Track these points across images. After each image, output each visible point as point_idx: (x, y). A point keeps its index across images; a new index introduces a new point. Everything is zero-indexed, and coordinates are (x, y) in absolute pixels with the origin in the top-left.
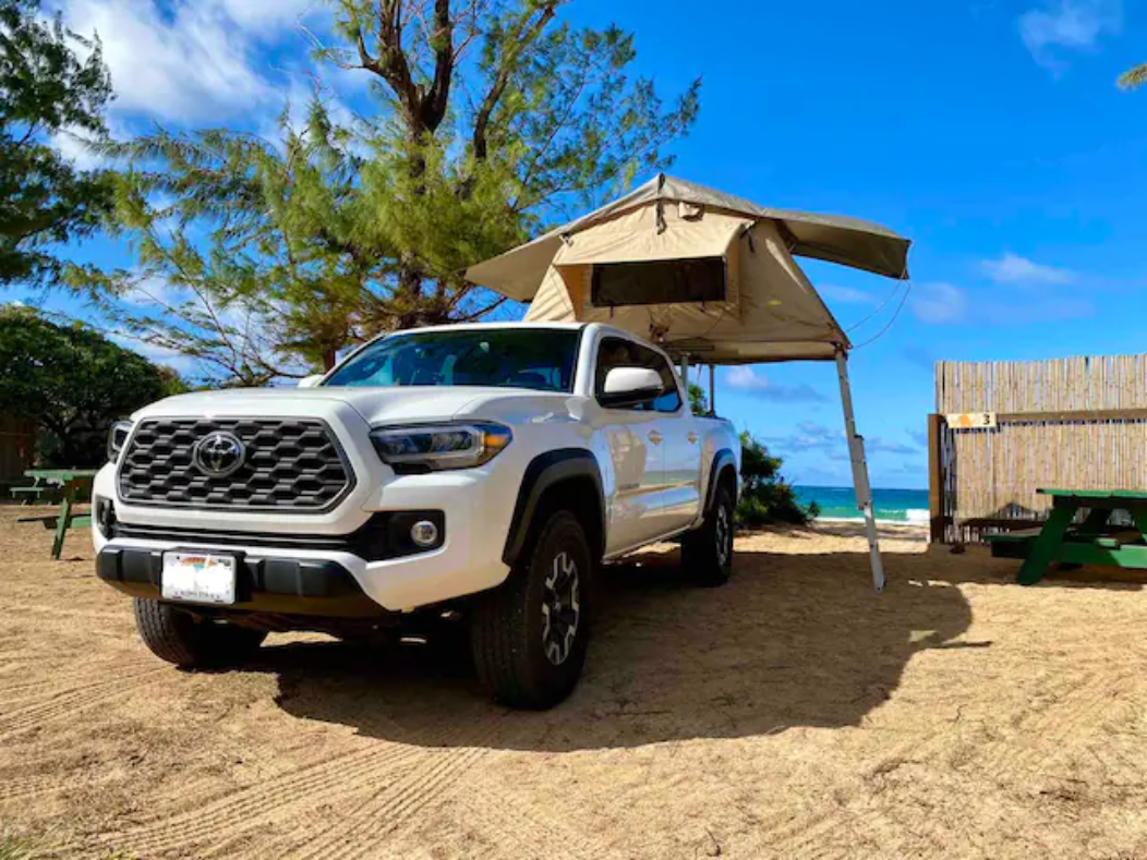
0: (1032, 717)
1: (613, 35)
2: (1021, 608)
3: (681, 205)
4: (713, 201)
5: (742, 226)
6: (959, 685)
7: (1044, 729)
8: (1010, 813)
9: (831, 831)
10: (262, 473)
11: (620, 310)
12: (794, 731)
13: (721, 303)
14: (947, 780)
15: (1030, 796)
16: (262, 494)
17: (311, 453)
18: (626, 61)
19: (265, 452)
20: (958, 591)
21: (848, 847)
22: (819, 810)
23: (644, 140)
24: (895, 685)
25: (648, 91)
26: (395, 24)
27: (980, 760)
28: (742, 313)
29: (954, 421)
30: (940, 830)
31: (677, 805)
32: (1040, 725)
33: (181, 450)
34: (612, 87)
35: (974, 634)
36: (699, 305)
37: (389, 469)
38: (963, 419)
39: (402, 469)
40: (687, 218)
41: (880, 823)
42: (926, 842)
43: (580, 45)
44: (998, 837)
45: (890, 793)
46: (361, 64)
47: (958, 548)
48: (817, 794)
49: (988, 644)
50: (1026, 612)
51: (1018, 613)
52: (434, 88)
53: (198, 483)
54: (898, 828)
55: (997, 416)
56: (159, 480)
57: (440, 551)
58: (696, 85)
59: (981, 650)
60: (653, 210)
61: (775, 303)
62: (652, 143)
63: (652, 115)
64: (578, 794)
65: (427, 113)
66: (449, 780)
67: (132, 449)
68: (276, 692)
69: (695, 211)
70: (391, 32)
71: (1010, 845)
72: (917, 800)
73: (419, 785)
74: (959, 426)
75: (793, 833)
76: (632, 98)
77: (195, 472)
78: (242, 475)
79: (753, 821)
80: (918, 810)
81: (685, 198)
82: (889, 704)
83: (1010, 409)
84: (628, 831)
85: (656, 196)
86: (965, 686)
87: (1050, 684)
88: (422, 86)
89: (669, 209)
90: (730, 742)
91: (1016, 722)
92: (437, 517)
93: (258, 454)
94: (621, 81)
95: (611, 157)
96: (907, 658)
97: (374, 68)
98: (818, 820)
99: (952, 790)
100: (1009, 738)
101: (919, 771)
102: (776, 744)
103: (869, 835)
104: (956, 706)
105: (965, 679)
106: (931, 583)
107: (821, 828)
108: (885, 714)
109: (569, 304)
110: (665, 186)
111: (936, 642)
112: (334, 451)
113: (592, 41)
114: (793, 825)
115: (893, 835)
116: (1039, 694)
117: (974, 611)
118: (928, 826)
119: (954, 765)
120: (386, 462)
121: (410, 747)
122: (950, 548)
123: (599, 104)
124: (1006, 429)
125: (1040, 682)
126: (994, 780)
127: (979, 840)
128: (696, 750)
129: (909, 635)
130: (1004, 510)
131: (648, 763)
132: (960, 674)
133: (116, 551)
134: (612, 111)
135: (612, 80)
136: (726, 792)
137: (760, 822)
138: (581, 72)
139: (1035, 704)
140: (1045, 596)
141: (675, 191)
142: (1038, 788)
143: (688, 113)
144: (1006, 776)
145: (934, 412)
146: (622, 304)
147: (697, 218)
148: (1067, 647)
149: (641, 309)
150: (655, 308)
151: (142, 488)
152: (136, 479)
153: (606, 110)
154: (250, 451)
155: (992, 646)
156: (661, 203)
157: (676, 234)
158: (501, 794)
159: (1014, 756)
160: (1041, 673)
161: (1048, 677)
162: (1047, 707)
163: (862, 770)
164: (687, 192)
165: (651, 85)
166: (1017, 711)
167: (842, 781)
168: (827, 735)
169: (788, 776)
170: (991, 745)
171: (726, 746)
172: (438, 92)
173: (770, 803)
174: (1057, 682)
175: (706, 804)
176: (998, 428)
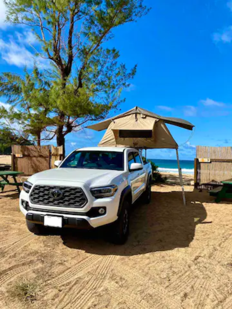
0: (223, 244)
1: (114, 50)
2: (217, 211)
3: (141, 115)
4: (149, 114)
5: (156, 121)
6: (207, 235)
7: (225, 247)
8: (222, 269)
9: (189, 274)
10: (67, 198)
11: (126, 139)
12: (176, 249)
13: (150, 138)
14: (209, 261)
15: (225, 265)
16: (66, 203)
17: (78, 194)
18: (117, 57)
19: (67, 194)
20: (203, 205)
21: (193, 278)
22: (186, 270)
23: (122, 79)
24: (194, 235)
25: (123, 67)
26: (58, 48)
27: (214, 256)
28: (155, 141)
29: (200, 160)
30: (209, 273)
31: (158, 268)
32: (225, 246)
33: (46, 192)
34: (114, 65)
35: (208, 219)
36: (145, 138)
37: (94, 198)
38: (202, 160)
39: (97, 197)
40: (143, 118)
41: (198, 272)
42: (207, 276)
43: (105, 53)
44: (220, 275)
45: (198, 265)
46: (48, 57)
47: (201, 190)
48: (185, 266)
49: (211, 222)
50: (218, 212)
51: (216, 212)
52: (68, 65)
53: (51, 200)
54: (201, 273)
55: (211, 159)
56: (41, 199)
57: (106, 215)
58: (136, 66)
59: (210, 224)
60: (134, 115)
61: (163, 139)
62: (124, 80)
63: (124, 73)
64: (137, 267)
65: (66, 71)
66: (110, 264)
67: (33, 191)
68: (62, 241)
69: (144, 116)
70: (56, 50)
71: (222, 277)
72: (204, 266)
73: (104, 266)
74: (201, 161)
75: (182, 275)
76: (119, 68)
77: (50, 197)
78: (62, 199)
79: (174, 272)
80: (205, 269)
81: (142, 113)
82: (194, 240)
83: (213, 158)
84: (151, 276)
85: (135, 112)
86: (209, 235)
87: (225, 234)
88: (65, 64)
89: (138, 115)
90: (164, 252)
91: (220, 245)
92: (105, 208)
93: (65, 194)
94: (116, 63)
95: (114, 84)
96: (195, 227)
97: (52, 59)
98: (186, 272)
99: (210, 264)
100: (219, 250)
101: (203, 259)
102: (173, 252)
103: (196, 275)
104: (207, 241)
105: (208, 233)
106: (196, 202)
107: (187, 274)
108: (193, 243)
109: (114, 137)
110: (137, 110)
111: (200, 222)
112: (83, 194)
113: (108, 51)
114: (182, 273)
115: (201, 275)
116: (223, 237)
117: (207, 211)
118: (207, 272)
119: (210, 257)
120: (93, 196)
121: (98, 256)
122: (199, 190)
123: (110, 69)
124: (212, 163)
125: (223, 234)
126: (217, 261)
127: (217, 276)
128: (158, 254)
129: (194, 220)
130: (211, 181)
131: (148, 258)
132: (207, 232)
133: (31, 214)
134: (113, 71)
135: (113, 63)
136: (167, 266)
137: (176, 273)
138: (105, 60)
139: (223, 240)
140: (222, 207)
141: (140, 111)
142: (226, 263)
143: (134, 72)
144: (220, 260)
145: (195, 158)
146: (127, 137)
147: (145, 118)
148: (228, 223)
149: (131, 139)
150: (134, 139)
151: (36, 200)
152: (35, 198)
153: (112, 70)
154: (63, 194)
155: (212, 223)
156: (136, 114)
157: (140, 122)
158: (123, 267)
159: (221, 255)
160: (223, 231)
161: (225, 232)
162: (225, 241)
163: (192, 259)
164: (142, 111)
165: (124, 66)
166: (220, 242)
167: (189, 262)
168: (183, 249)
169: (178, 261)
170: (216, 252)
171: (163, 253)
172: (69, 65)
173: (176, 268)
174: (227, 234)
175: (164, 269)
176: (211, 162)
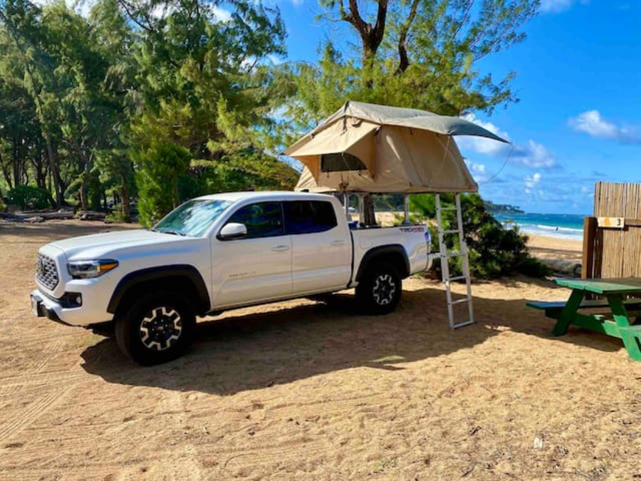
3: (352, 119)
4: (366, 117)
5: (375, 128)
11: (331, 174)
13: (367, 171)
28: (374, 177)
29: (601, 222)
36: (359, 172)
37: (71, 277)
38: (606, 221)
39: (75, 277)
40: (355, 126)
52: (376, 25)
55: (625, 221)
57: (82, 307)
60: (342, 121)
61: (388, 171)
65: (373, 39)
69: (358, 122)
74: (604, 226)
81: (354, 115)
85: (344, 115)
88: (371, 25)
89: (348, 122)
93: (47, 268)
97: (347, 19)
110: (348, 109)
112: (56, 270)
120: (71, 274)
124: (630, 229)
141: (350, 112)
145: (589, 215)
146: (332, 171)
147: (359, 125)
149: (339, 173)
150: (343, 173)
156: (345, 118)
157: (347, 135)
176: (626, 228)
